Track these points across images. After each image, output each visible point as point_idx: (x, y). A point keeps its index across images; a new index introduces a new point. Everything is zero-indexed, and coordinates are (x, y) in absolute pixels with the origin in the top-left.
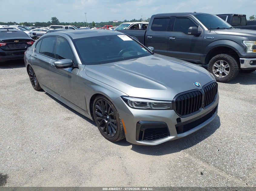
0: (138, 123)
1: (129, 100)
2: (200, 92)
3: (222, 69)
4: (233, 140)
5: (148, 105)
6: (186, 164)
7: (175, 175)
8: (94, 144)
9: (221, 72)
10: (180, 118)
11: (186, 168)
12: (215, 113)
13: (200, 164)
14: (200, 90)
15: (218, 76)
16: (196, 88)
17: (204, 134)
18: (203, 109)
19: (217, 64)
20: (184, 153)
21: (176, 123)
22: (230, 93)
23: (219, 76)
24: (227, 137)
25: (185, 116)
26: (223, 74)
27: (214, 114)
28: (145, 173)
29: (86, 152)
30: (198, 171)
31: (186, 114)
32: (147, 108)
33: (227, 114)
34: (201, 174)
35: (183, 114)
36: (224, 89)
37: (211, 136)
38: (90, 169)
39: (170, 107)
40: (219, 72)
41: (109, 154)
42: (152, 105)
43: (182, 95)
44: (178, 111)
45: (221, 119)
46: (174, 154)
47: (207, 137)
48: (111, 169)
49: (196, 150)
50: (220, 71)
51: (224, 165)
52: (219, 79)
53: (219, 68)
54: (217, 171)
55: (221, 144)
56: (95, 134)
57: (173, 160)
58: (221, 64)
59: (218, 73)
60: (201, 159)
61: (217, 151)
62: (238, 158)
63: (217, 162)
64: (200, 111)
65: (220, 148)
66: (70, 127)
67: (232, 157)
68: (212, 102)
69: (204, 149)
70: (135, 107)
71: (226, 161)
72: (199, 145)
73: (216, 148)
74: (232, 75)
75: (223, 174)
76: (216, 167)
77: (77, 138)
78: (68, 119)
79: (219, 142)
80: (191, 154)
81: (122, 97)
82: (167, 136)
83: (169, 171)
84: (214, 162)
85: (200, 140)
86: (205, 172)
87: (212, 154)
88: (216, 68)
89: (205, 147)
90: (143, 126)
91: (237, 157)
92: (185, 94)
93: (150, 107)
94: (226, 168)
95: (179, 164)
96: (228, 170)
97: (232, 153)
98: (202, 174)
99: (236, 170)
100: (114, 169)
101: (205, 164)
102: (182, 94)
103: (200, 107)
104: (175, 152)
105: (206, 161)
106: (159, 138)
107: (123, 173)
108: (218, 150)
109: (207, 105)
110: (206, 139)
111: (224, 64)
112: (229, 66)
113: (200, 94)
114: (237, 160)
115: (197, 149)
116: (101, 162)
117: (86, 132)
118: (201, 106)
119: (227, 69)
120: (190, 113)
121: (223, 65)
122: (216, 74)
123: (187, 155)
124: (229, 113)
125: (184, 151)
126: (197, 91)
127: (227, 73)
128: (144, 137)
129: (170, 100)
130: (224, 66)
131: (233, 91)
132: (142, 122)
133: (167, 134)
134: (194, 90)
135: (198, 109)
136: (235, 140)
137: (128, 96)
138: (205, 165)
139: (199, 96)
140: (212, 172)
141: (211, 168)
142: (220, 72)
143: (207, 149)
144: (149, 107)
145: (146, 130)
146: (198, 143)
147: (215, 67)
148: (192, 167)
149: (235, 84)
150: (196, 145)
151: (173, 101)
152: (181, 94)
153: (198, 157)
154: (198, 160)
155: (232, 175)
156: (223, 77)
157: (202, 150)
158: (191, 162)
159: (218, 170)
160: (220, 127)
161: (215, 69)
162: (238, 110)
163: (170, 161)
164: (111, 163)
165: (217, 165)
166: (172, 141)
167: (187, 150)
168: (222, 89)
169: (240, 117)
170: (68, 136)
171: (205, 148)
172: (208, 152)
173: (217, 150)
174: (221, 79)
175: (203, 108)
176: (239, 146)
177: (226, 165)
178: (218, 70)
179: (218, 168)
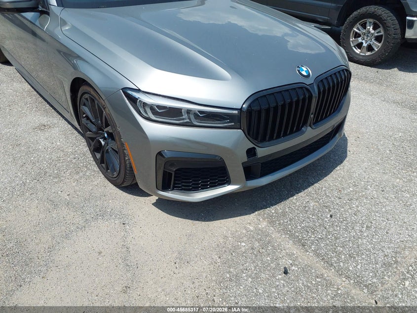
0: (160, 154)
1: (140, 101)
2: (307, 89)
3: (369, 38)
4: (364, 193)
5: (185, 116)
6: (257, 244)
7: (229, 272)
8: (77, 188)
9: (365, 45)
10: (254, 148)
11: (256, 256)
12: (337, 135)
13: (288, 246)
14: (308, 87)
15: (358, 51)
16: (301, 80)
17: (308, 175)
18: (309, 128)
19: (360, 27)
20: (258, 219)
21: (245, 159)
22: (375, 88)
23: (361, 52)
24: (355, 185)
25: (267, 143)
26: (370, 48)
27: (334, 139)
28: (165, 265)
29: (56, 206)
30: (279, 264)
31: (271, 139)
32: (182, 121)
33: (363, 133)
34: (284, 273)
35: (263, 140)
36: (366, 79)
37: (322, 180)
38: (51, 249)
39: (233, 124)
40: (362, 43)
41: (102, 214)
42: (192, 117)
43: (265, 96)
44: (251, 133)
45: (349, 144)
46: (238, 219)
47: (313, 184)
48: (97, 250)
49: (284, 214)
50: (364, 41)
51: (336, 252)
52: (361, 57)
53: (362, 36)
54: (319, 266)
55: (338, 201)
56: (86, 167)
57: (233, 234)
58: (368, 27)
59: (359, 46)
60: (292, 236)
61: (327, 218)
62: (368, 236)
63: (322, 245)
64: (304, 132)
65: (336, 210)
66: (40, 147)
67: (356, 234)
68: (334, 112)
69: (301, 212)
70: (153, 117)
71: (343, 243)
72: (294, 201)
73: (327, 210)
74: (385, 51)
75: (330, 274)
76: (318, 255)
77: (46, 173)
78: (43, 127)
79: (336, 197)
80: (272, 223)
81: (125, 90)
82: (224, 184)
83: (219, 260)
84: (317, 245)
85: (298, 191)
86: (293, 268)
87: (317, 224)
88: (357, 35)
89: (305, 207)
90: (171, 162)
91: (365, 234)
92: (273, 94)
93: (188, 120)
94: (339, 261)
95: (243, 244)
96: (342, 264)
97: (358, 225)
98: (286, 272)
99: (359, 267)
100: (103, 250)
101: (297, 249)
102: (265, 93)
103: (305, 123)
104: (241, 215)
105: (300, 241)
106: (208, 188)
107: (120, 261)
108: (331, 216)
109: (322, 119)
110: (310, 189)
111: (374, 29)
112: (382, 33)
113: (307, 96)
114: (365, 241)
115: (287, 210)
116: (80, 233)
117: (69, 159)
118: (307, 122)
119: (378, 39)
120: (278, 137)
121: (371, 29)
122: (354, 47)
123: (264, 224)
124: (368, 131)
125: (259, 215)
126: (302, 88)
127: (377, 46)
128: (174, 183)
129: (235, 107)
130: (373, 32)
131: (381, 84)
132: (167, 154)
133: (225, 180)
134: (295, 86)
135: (299, 129)
136: (368, 192)
137: (139, 91)
138: (296, 251)
139: (304, 99)
140: (309, 268)
141: (307, 258)
142: (364, 43)
143: (308, 211)
144: (185, 121)
145: (176, 170)
146: (292, 195)
147: (356, 33)
148: (269, 254)
149: (388, 71)
150: (287, 202)
151: (241, 110)
152: (262, 94)
153: (285, 231)
154: (284, 236)
155: (348, 277)
156: (368, 53)
157: (298, 214)
158: (269, 242)
159: (322, 263)
160: (345, 162)
161: (355, 38)
162: (386, 126)
163: (226, 237)
164: (100, 236)
165: (322, 252)
166: (235, 193)
167: (267, 210)
168: (362, 79)
169: (387, 141)
170: (30, 167)
171: (305, 209)
172: (308, 218)
173: (329, 216)
174: (364, 58)
175: (310, 126)
176: (374, 209)
177: (340, 253)
178: (360, 40)
179: (323, 259)
